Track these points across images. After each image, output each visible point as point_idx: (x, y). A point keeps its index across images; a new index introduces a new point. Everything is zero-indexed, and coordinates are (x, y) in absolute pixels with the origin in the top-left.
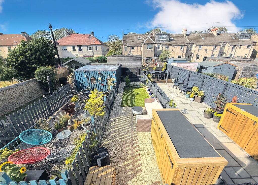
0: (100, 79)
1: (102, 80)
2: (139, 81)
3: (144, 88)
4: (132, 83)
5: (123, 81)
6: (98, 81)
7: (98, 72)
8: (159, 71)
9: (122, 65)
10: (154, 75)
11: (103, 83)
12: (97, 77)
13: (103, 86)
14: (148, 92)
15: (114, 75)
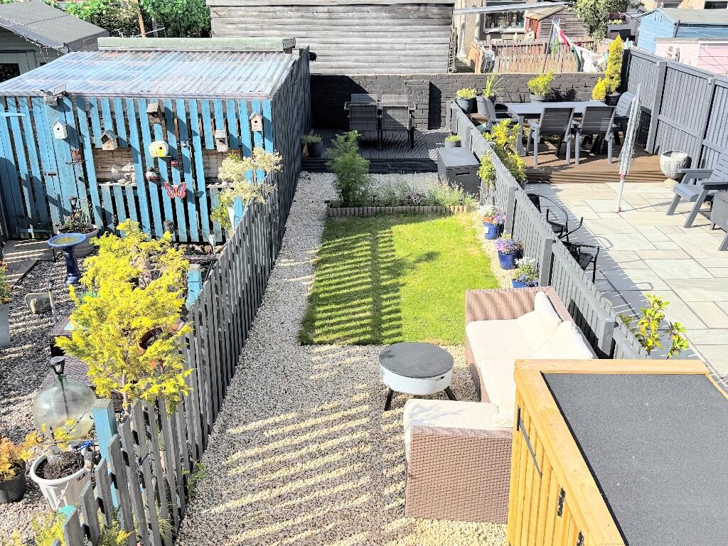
0: (164, 153)
1: (173, 158)
2: (430, 167)
3: (460, 218)
4: (383, 184)
5: (321, 168)
6: (150, 165)
7: (147, 102)
8: (571, 96)
9: (313, 57)
10: (535, 124)
11: (183, 180)
12: (141, 139)
13: (185, 201)
14: (492, 248)
15: (258, 127)
